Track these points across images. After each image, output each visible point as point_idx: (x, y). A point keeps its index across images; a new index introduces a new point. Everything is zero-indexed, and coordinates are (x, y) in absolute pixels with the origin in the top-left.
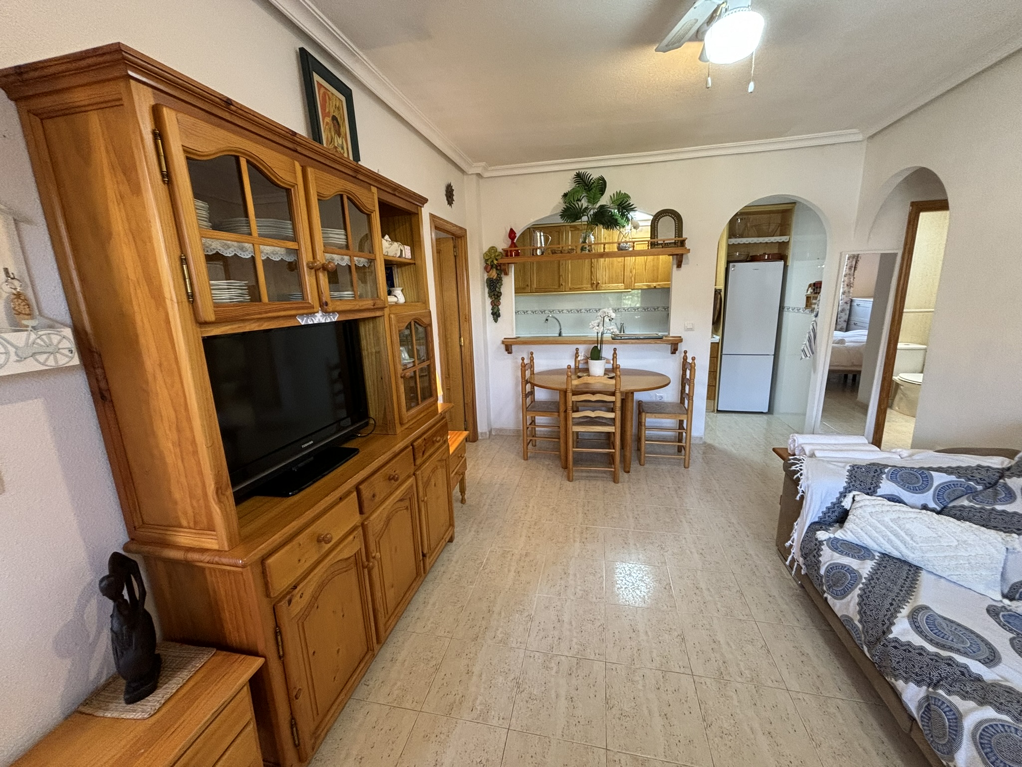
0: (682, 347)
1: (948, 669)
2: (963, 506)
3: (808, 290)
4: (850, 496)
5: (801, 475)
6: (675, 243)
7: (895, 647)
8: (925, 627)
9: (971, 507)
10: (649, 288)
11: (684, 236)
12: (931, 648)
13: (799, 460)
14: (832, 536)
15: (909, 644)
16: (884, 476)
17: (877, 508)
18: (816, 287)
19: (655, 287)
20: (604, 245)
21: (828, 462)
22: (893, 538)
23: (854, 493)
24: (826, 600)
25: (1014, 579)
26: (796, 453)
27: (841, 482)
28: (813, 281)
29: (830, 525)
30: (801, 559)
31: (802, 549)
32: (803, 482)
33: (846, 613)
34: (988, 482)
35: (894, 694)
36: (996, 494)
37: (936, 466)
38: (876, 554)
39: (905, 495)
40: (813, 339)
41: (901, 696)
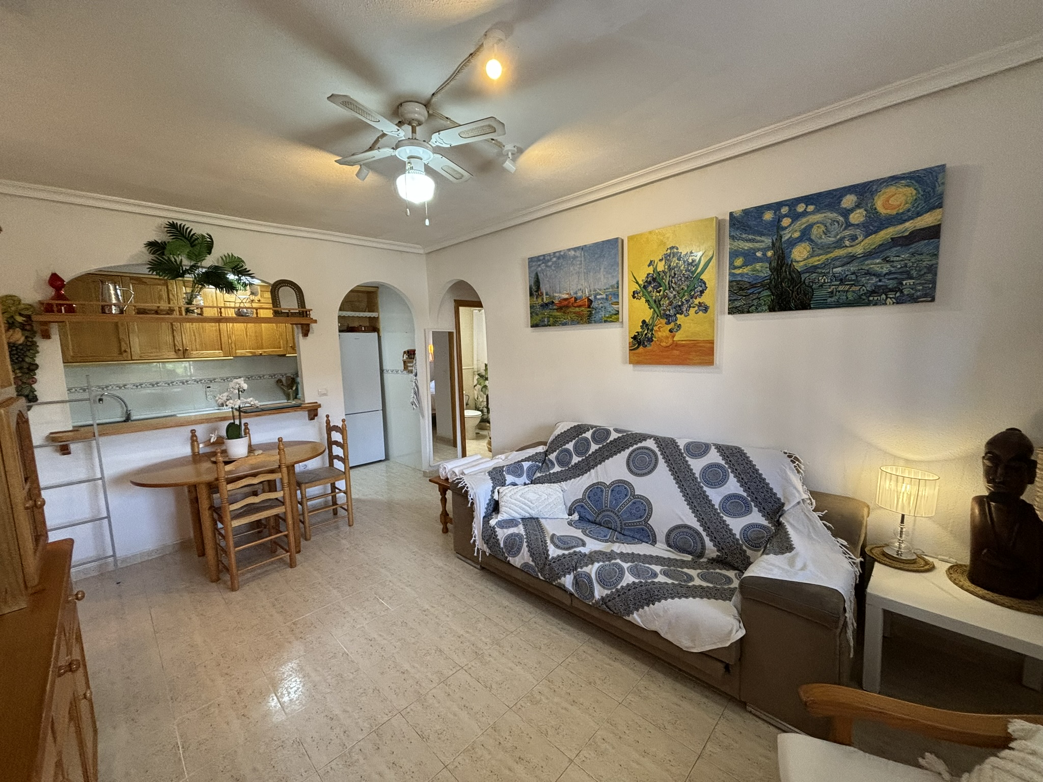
0: (322, 412)
1: (576, 557)
2: (538, 477)
3: (403, 357)
4: (496, 491)
5: (467, 488)
6: (299, 313)
7: (554, 562)
8: (559, 544)
9: (542, 476)
10: (254, 355)
11: (308, 307)
12: (566, 552)
13: (461, 479)
14: (497, 520)
15: (558, 556)
16: (504, 473)
17: (512, 493)
18: (411, 354)
19: (261, 354)
21: (475, 474)
22: (524, 506)
23: (498, 488)
24: (509, 562)
25: (569, 504)
26: (449, 477)
27: (490, 484)
28: (406, 350)
29: (491, 515)
30: (485, 546)
31: (483, 538)
32: (471, 492)
33: (523, 562)
34: (542, 460)
35: (561, 588)
36: (547, 465)
37: (520, 460)
38: (520, 520)
39: (517, 480)
40: (417, 393)
41: (564, 586)
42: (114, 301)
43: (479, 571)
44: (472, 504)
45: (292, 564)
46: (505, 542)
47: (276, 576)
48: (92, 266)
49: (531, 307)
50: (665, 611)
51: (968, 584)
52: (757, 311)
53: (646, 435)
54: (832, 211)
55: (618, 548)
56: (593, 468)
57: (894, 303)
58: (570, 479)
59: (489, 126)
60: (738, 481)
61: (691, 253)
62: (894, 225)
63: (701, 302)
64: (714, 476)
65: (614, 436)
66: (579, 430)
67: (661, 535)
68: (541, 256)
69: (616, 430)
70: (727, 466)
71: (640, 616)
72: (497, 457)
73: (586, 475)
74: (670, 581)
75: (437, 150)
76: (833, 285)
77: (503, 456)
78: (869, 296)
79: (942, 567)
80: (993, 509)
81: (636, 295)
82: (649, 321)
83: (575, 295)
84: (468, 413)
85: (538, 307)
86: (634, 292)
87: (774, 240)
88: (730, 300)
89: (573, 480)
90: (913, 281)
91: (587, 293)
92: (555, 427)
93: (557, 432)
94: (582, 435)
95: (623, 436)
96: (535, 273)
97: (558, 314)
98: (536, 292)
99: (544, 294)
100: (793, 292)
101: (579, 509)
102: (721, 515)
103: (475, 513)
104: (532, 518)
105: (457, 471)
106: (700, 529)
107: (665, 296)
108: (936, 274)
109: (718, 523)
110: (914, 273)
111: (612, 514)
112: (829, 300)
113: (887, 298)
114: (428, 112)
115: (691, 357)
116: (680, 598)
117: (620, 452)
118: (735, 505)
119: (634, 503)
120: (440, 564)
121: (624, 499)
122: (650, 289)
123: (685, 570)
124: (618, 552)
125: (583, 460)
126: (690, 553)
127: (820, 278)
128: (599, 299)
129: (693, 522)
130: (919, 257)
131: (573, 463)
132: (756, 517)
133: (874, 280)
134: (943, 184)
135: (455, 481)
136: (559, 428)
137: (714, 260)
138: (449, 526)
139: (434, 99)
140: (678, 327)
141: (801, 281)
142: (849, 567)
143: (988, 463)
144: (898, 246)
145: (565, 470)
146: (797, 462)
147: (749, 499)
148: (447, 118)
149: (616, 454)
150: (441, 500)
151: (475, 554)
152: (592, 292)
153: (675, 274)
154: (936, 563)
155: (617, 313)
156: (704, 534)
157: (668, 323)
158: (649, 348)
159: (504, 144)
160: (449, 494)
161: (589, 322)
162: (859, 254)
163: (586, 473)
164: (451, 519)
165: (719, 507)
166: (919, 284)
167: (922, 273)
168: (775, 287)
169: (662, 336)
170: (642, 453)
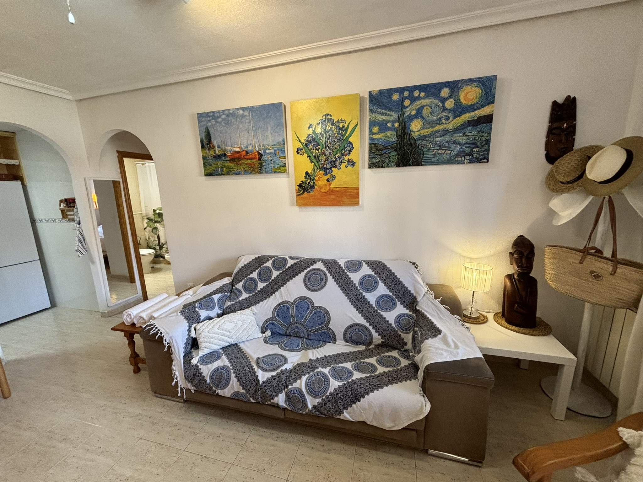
1: (284, 376)
2: (229, 306)
3: (60, 205)
4: (192, 329)
5: (161, 333)
7: (265, 386)
8: (266, 367)
9: (232, 305)
12: (274, 373)
13: (152, 325)
14: (198, 357)
15: (268, 379)
16: (197, 309)
17: (210, 327)
18: (70, 203)
21: (166, 316)
23: (194, 325)
24: (218, 395)
25: (261, 324)
26: (136, 322)
27: (185, 324)
28: (63, 198)
29: (190, 353)
30: (189, 384)
31: (186, 379)
32: (167, 338)
33: (233, 392)
34: (230, 290)
35: (274, 406)
36: (235, 294)
37: (209, 293)
38: (221, 351)
39: (210, 313)
40: (82, 240)
41: (278, 404)
43: (182, 405)
44: (169, 347)
46: (211, 378)
52: (388, 166)
53: (314, 259)
55: (312, 355)
56: (277, 290)
57: (468, 163)
58: (259, 303)
60: (385, 285)
61: (342, 120)
63: (350, 159)
64: (369, 284)
65: (290, 263)
66: (259, 261)
67: (339, 335)
68: (210, 112)
69: (291, 258)
73: (272, 297)
74: (363, 376)
76: (435, 150)
77: (190, 292)
78: (456, 158)
81: (299, 151)
82: (311, 172)
83: (246, 149)
84: (143, 252)
85: (211, 158)
86: (298, 149)
87: (400, 115)
88: (370, 158)
89: (261, 303)
90: (479, 149)
91: (257, 148)
92: (237, 259)
93: (241, 265)
94: (263, 264)
95: (297, 262)
96: (205, 127)
97: (231, 164)
98: (208, 144)
99: (216, 147)
100: (411, 154)
101: (271, 326)
102: (379, 311)
103: (173, 356)
104: (231, 345)
105: (144, 315)
106: (367, 325)
107: (323, 153)
108: (489, 146)
109: (378, 318)
110: (479, 144)
111: (299, 325)
112: (433, 159)
113: (465, 159)
115: (343, 200)
117: (297, 275)
118: (386, 303)
119: (315, 313)
121: (307, 311)
122: (310, 147)
123: (367, 360)
124: (315, 359)
125: (267, 285)
126: (363, 344)
127: (428, 144)
128: (268, 153)
129: (360, 319)
130: (481, 134)
131: (259, 289)
132: (400, 309)
133: (459, 147)
134: (495, 88)
135: (145, 328)
136: (241, 262)
137: (358, 127)
138: (140, 365)
140: (334, 177)
141: (416, 146)
144: (471, 126)
145: (253, 295)
146: (418, 267)
147: (394, 296)
149: (294, 277)
150: (129, 344)
151: (179, 395)
155: (285, 165)
156: (370, 328)
157: (326, 174)
158: (312, 193)
160: (137, 338)
162: (450, 130)
163: (272, 295)
164: (144, 361)
165: (376, 305)
166: (481, 151)
167: (483, 144)
168: (400, 149)
169: (322, 185)
170: (314, 274)
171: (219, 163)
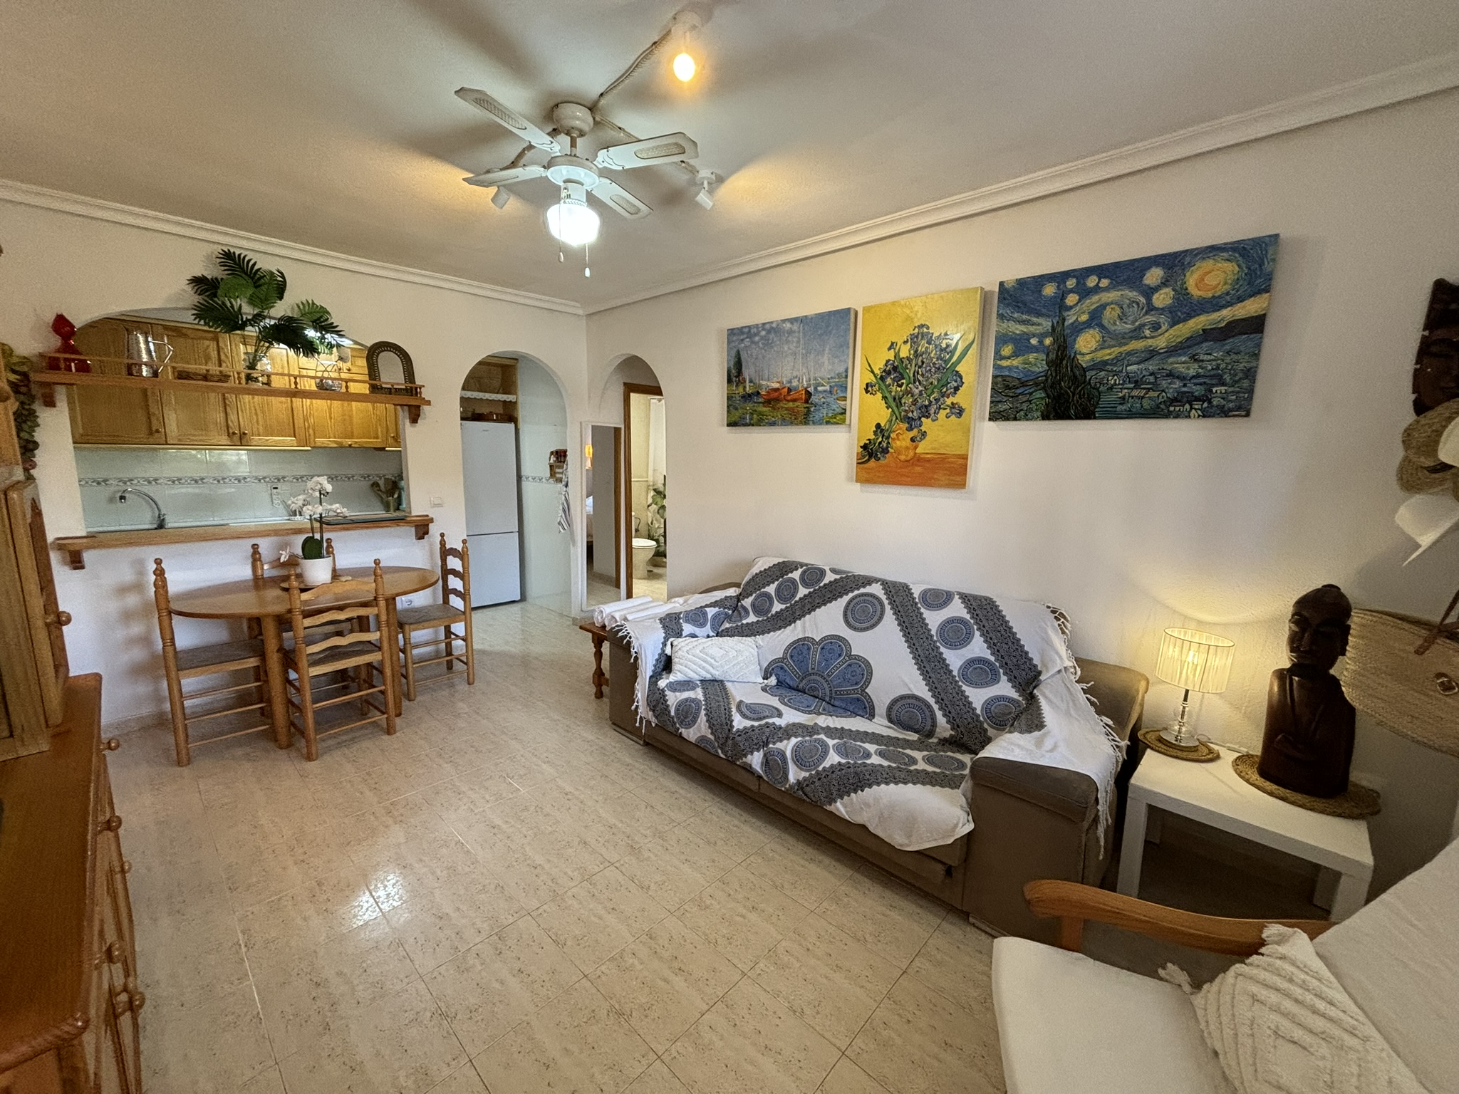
0: (434, 530)
1: (768, 730)
2: (727, 628)
3: (550, 460)
4: (669, 644)
5: (630, 638)
6: (406, 390)
7: (739, 736)
8: (748, 713)
9: (732, 627)
10: (341, 447)
11: (418, 382)
12: (756, 724)
13: (622, 626)
14: (668, 681)
15: (745, 728)
16: (681, 621)
17: (691, 646)
18: (560, 455)
19: (350, 446)
20: (295, 378)
21: (642, 621)
22: (705, 665)
23: (671, 640)
24: (680, 735)
25: (765, 665)
26: (607, 624)
27: (661, 634)
28: (554, 449)
29: (660, 674)
30: (651, 713)
31: (648, 704)
32: (635, 643)
33: (699, 735)
34: (733, 607)
35: (746, 769)
36: (740, 613)
37: (703, 605)
38: (698, 682)
39: (697, 631)
40: (567, 510)
41: (750, 766)
42: (145, 358)
43: (641, 748)
44: (636, 658)
45: (389, 731)
46: (677, 710)
47: (366, 744)
48: (114, 308)
49: (729, 398)
50: (877, 800)
51: (1255, 777)
52: (1026, 418)
53: (871, 577)
54: (1132, 288)
55: (823, 721)
56: (800, 619)
57: (1199, 416)
58: (769, 633)
59: (677, 144)
60: (985, 641)
61: (946, 334)
62: (1208, 313)
63: (955, 402)
64: (956, 633)
65: (830, 577)
66: (784, 568)
67: (881, 708)
68: (745, 327)
69: (834, 571)
70: (972, 621)
71: (845, 807)
72: (673, 600)
73: (790, 628)
74: (885, 763)
75: (605, 173)
76: (1125, 388)
77: (681, 600)
78: (1170, 406)
79: (1228, 757)
80: (1295, 685)
81: (870, 389)
82: (885, 425)
83: (788, 385)
84: (637, 542)
86: (867, 384)
87: (1055, 323)
88: (992, 402)
89: (772, 633)
90: (1226, 388)
91: (805, 383)
92: (751, 564)
93: (755, 570)
94: (787, 575)
95: (841, 578)
96: (735, 350)
97: (765, 409)
98: (736, 377)
99: (747, 382)
100: (1073, 397)
101: (778, 671)
102: (960, 683)
103: (639, 671)
104: (715, 681)
105: (617, 616)
106: (932, 701)
107: (907, 392)
108: (1253, 381)
109: (954, 694)
110: (1227, 377)
111: (818, 678)
112: (1120, 408)
113: (1191, 409)
114: (594, 119)
115: (937, 477)
116: (896, 783)
117: (836, 599)
118: (979, 672)
119: (850, 665)
120: (591, 737)
121: (836, 660)
122: (889, 381)
123: (908, 752)
124: (824, 726)
125: (787, 608)
126: (916, 731)
127: (1110, 378)
128: (820, 392)
129: (923, 691)
130: (1235, 357)
131: (773, 612)
132: (1004, 688)
133: (1178, 384)
134: (1274, 260)
135: (614, 628)
136: (757, 566)
137: (974, 345)
138: (605, 689)
139: (603, 102)
140: (923, 435)
141: (1085, 381)
142: (1111, 751)
143: (1294, 628)
144: (1210, 341)
145: (763, 620)
146: (1062, 620)
147: (997, 664)
148: (620, 128)
149: (831, 602)
150: (595, 654)
151: (637, 725)
152: (812, 382)
153: (923, 363)
154: (1223, 752)
155: (844, 412)
156: (936, 707)
157: (910, 429)
158: (883, 461)
159: (698, 168)
160: (606, 647)
161: (806, 423)
162: (1161, 349)
163: (790, 625)
164: (607, 680)
165: (959, 674)
166: (1233, 392)
167: (1237, 378)
168: (1051, 387)
169: (901, 447)
170: (864, 601)
171: (749, 406)
